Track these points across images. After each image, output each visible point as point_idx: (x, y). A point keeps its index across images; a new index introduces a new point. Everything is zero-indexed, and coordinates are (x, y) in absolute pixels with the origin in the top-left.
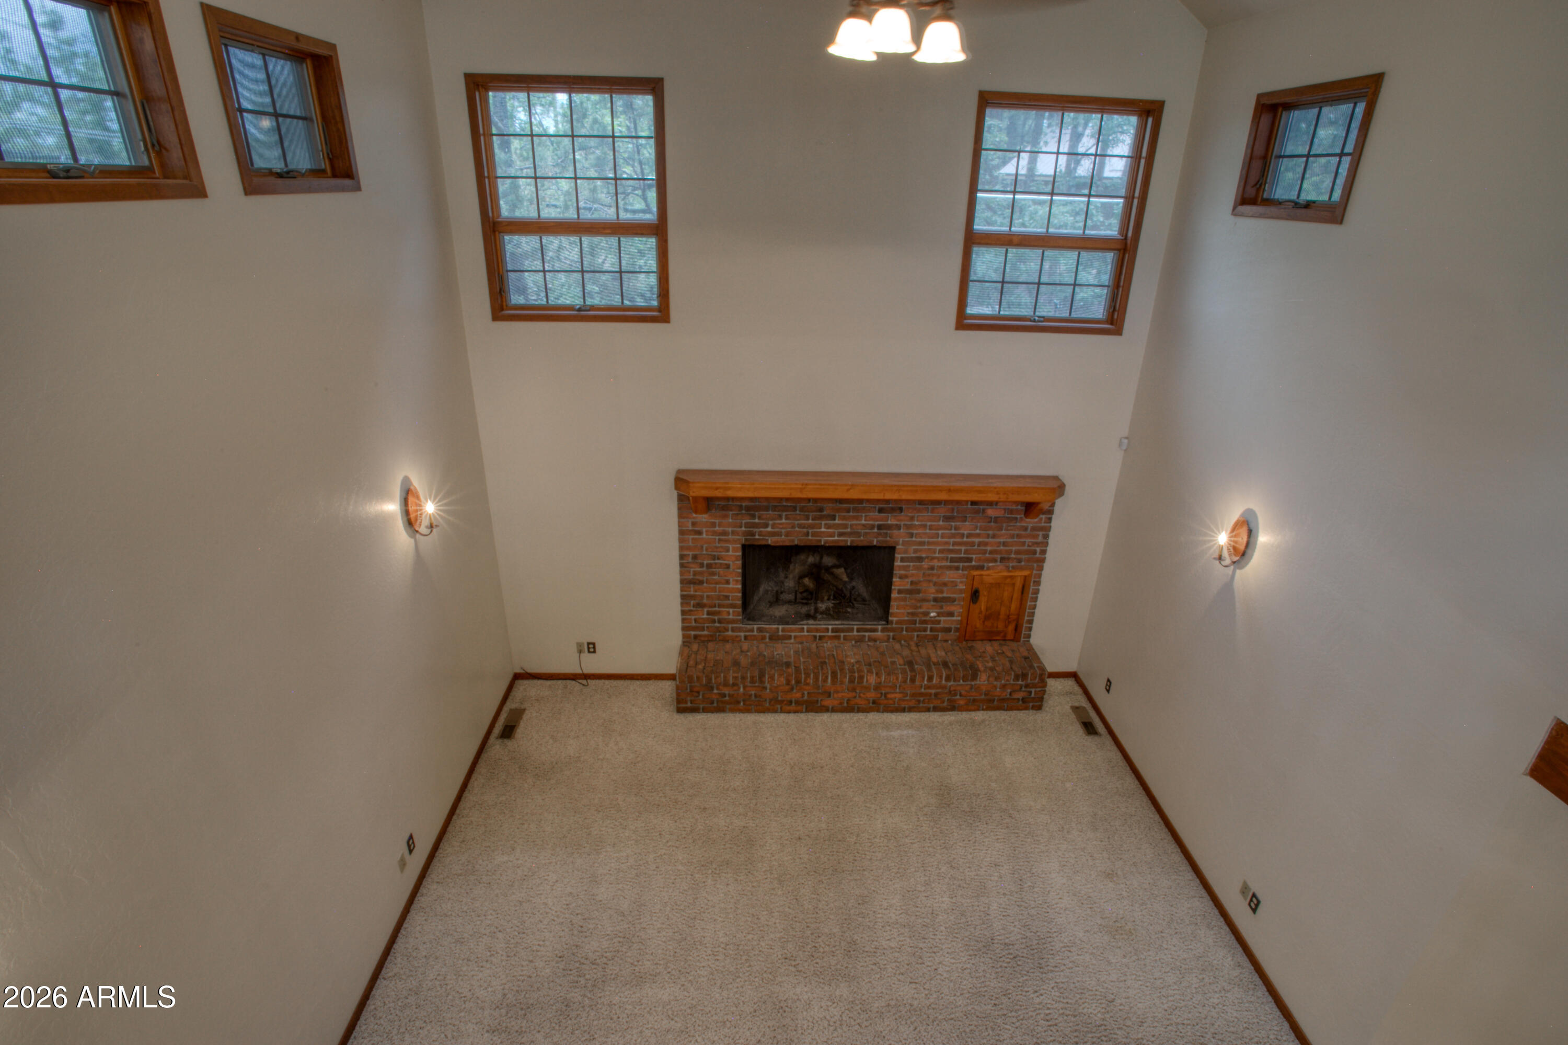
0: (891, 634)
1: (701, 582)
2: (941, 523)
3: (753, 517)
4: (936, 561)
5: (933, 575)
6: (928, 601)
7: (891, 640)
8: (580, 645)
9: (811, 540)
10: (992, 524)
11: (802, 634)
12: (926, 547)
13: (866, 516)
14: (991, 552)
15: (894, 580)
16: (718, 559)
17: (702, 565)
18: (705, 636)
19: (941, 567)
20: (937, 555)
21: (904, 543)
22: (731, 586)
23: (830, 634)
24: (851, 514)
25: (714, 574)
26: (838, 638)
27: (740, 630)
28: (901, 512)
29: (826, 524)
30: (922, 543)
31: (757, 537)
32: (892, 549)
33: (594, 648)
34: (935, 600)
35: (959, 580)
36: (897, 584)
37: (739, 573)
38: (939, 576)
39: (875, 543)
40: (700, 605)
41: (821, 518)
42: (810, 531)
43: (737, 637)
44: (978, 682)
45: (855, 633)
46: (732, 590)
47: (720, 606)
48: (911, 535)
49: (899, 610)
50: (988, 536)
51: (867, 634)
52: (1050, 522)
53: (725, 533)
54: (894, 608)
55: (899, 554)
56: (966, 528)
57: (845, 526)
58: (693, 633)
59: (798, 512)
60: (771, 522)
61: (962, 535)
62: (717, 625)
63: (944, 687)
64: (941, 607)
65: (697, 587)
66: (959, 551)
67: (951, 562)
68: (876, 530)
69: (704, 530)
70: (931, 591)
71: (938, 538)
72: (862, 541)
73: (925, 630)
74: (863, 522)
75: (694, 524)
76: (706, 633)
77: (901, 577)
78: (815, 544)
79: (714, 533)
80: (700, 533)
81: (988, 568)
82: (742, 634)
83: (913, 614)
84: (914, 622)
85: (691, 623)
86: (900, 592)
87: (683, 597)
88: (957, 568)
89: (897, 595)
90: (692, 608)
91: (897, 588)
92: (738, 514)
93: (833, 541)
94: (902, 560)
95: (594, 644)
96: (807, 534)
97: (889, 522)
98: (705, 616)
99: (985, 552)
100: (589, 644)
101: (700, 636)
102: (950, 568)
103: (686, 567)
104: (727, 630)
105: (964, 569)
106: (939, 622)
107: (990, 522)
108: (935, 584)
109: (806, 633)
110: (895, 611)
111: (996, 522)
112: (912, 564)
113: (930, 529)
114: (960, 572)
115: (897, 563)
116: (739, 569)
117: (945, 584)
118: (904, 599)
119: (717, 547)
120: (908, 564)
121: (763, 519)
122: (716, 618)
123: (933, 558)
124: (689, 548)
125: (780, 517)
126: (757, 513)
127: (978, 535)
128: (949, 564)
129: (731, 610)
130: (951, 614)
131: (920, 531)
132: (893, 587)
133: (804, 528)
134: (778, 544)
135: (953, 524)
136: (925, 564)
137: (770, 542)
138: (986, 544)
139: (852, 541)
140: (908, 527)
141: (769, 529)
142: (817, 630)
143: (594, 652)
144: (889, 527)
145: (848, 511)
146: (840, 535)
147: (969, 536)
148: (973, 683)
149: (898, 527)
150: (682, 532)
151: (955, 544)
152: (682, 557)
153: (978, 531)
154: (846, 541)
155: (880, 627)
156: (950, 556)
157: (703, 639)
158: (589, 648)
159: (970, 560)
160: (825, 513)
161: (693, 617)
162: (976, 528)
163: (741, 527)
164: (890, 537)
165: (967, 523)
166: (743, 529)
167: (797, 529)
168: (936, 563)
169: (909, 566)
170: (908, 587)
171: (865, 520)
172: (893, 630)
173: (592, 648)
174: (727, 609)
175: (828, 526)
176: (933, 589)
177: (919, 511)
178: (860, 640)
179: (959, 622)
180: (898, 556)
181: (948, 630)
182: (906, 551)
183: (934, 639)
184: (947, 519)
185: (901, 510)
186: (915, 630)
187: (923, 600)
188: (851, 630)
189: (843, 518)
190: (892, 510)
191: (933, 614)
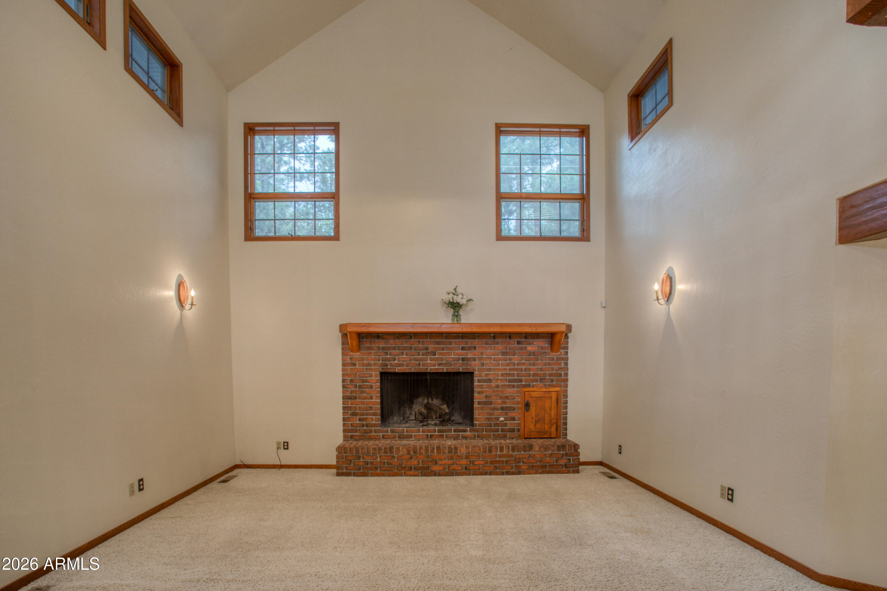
0: (476, 434)
1: (355, 398)
2: (500, 356)
3: (386, 354)
4: (499, 381)
5: (499, 391)
6: (498, 409)
7: (476, 438)
8: (278, 443)
9: (421, 369)
10: (531, 356)
11: (419, 434)
12: (492, 372)
13: (454, 352)
14: (534, 375)
15: (475, 395)
16: (366, 382)
17: (356, 386)
18: (358, 436)
19: (503, 386)
20: (500, 378)
21: (479, 370)
22: (373, 400)
23: (437, 433)
24: (445, 351)
25: (363, 392)
26: (442, 436)
27: (379, 431)
28: (475, 349)
29: (430, 358)
30: (490, 370)
31: (389, 367)
32: (472, 374)
33: (288, 446)
34: (502, 409)
35: (515, 395)
36: (477, 398)
37: (378, 391)
38: (502, 392)
39: (461, 371)
40: (354, 414)
41: (427, 354)
42: (421, 362)
43: (377, 436)
44: (534, 453)
45: (453, 433)
46: (374, 403)
47: (367, 414)
48: (483, 365)
49: (479, 415)
50: (530, 364)
51: (460, 433)
52: (567, 355)
53: (369, 365)
54: (477, 414)
55: (476, 377)
56: (516, 359)
57: (442, 359)
58: (350, 434)
59: (413, 351)
60: (397, 357)
61: (514, 364)
62: (365, 428)
63: (511, 456)
64: (507, 414)
65: (353, 401)
66: (513, 375)
67: (509, 382)
68: (461, 362)
69: (357, 363)
70: (498, 402)
71: (499, 366)
72: (452, 369)
73: (498, 431)
74: (453, 356)
75: (351, 359)
76: (358, 434)
77: (479, 393)
78: (424, 371)
79: (363, 365)
80: (354, 365)
81: (533, 387)
82: (381, 434)
83: (489, 419)
84: (491, 425)
85: (348, 427)
86: (479, 403)
87: (344, 408)
88: (513, 386)
89: (477, 406)
90: (349, 416)
91: (477, 400)
92: (377, 352)
93: (435, 369)
94: (479, 381)
95: (287, 443)
96: (419, 365)
97: (468, 356)
98: (358, 422)
99: (529, 375)
100: (284, 442)
101: (355, 436)
102: (509, 386)
103: (346, 388)
104: (371, 431)
105: (518, 387)
106: (506, 425)
107: (530, 355)
108: (501, 398)
109: (421, 433)
110: (478, 416)
111: (533, 355)
112: (485, 384)
113: (494, 361)
114: (516, 389)
115: (476, 383)
116: (378, 388)
117: (507, 397)
118: (482, 409)
119: (365, 374)
120: (482, 384)
121: (392, 355)
122: (364, 423)
123: (498, 380)
124: (348, 375)
125: (402, 354)
126: (388, 352)
127: (524, 364)
128: (508, 383)
129: (374, 417)
130: (513, 419)
131: (487, 361)
132: (474, 400)
133: (417, 360)
134: (402, 372)
135: (508, 357)
136: (493, 384)
137: (397, 371)
138: (530, 370)
139: (447, 369)
140: (480, 359)
141: (396, 362)
142: (429, 431)
143: (287, 449)
144: (468, 359)
145: (443, 350)
146: (439, 365)
147: (518, 364)
148: (530, 453)
149: (474, 359)
150: (344, 365)
151: (510, 370)
152: (344, 381)
153: (523, 361)
154: (443, 369)
155: (468, 429)
156: (508, 378)
157: (356, 438)
158: (284, 446)
159: (521, 381)
160: (429, 351)
161: (350, 423)
162: (522, 359)
163: (379, 360)
164: (470, 366)
165: (516, 356)
166: (381, 362)
167: (413, 361)
168: (500, 384)
169: (484, 385)
170: (484, 400)
171: (454, 355)
172: (477, 431)
173: (286, 446)
174: (371, 417)
175: (431, 360)
176: (500, 401)
177: (486, 348)
178: (456, 438)
179: (519, 424)
180: (476, 378)
181: (513, 430)
182: (480, 375)
183: (505, 437)
184: (504, 354)
185: (475, 348)
186: (491, 431)
187: (494, 409)
188: (450, 431)
189: (440, 354)
190: (470, 348)
191: (502, 419)
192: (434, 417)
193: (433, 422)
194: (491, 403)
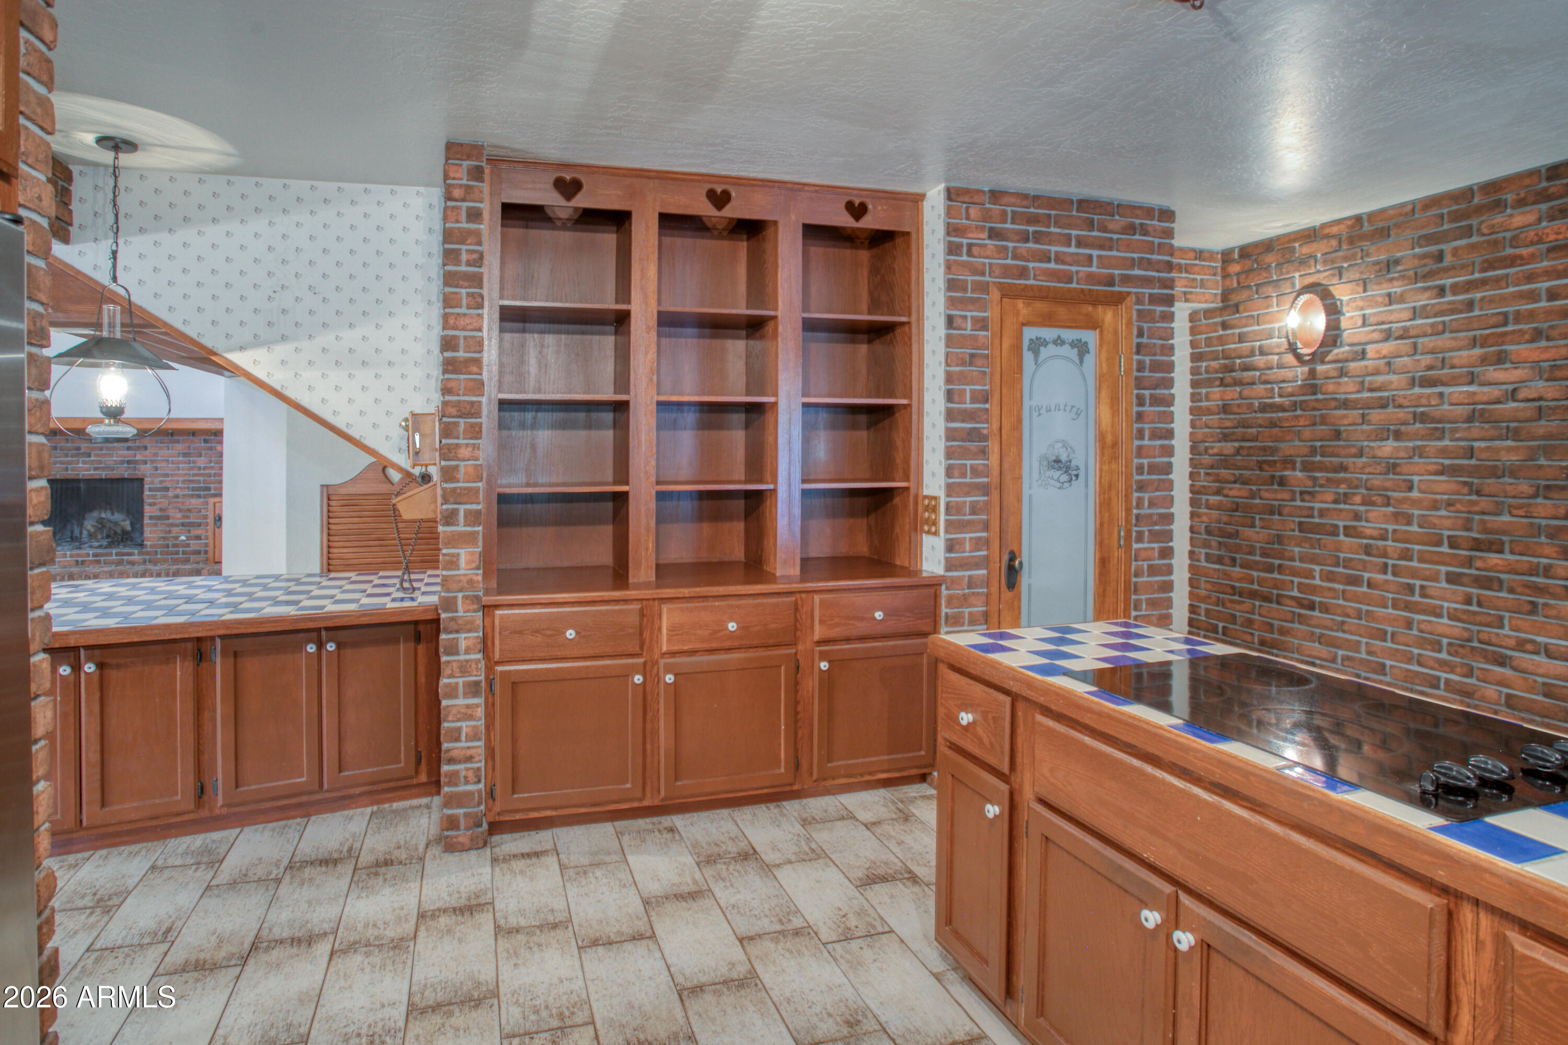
0: (147, 557)
2: (180, 458)
5: (179, 502)
6: (177, 526)
7: (147, 563)
9: (72, 474)
11: (65, 559)
12: (169, 478)
13: (117, 453)
15: (145, 507)
19: (184, 496)
20: (180, 485)
21: (151, 476)
23: (92, 558)
24: (105, 451)
26: (98, 562)
30: (167, 475)
32: (141, 480)
34: (183, 525)
35: (202, 507)
36: (148, 511)
38: (183, 503)
39: (126, 476)
41: (79, 455)
42: (72, 467)
45: (115, 556)
48: (156, 469)
49: (151, 534)
51: (125, 557)
54: (148, 532)
56: (202, 461)
57: (100, 462)
59: (61, 452)
61: (200, 468)
64: (189, 531)
66: (199, 482)
67: (192, 491)
68: (126, 465)
70: (177, 517)
71: (179, 470)
72: (115, 474)
73: (177, 553)
74: (115, 458)
77: (150, 505)
83: (164, 538)
84: (168, 546)
86: (151, 518)
88: (199, 496)
89: (149, 521)
91: (148, 514)
93: (90, 475)
94: (150, 489)
97: (137, 458)
102: (192, 496)
105: (205, 497)
106: (188, 545)
108: (181, 510)
110: (149, 535)
112: (159, 493)
113: (172, 463)
114: (202, 500)
115: (147, 493)
117: (189, 510)
118: (156, 525)
120: (156, 493)
123: (177, 488)
127: (212, 468)
130: (198, 538)
131: (163, 465)
132: (145, 514)
135: (190, 458)
136: (170, 494)
139: (106, 475)
140: (152, 462)
142: (84, 555)
144: (136, 462)
146: (95, 469)
147: (205, 468)
149: (145, 462)
151: (194, 475)
153: (212, 464)
154: (101, 475)
155: (136, 551)
156: (191, 486)
159: (209, 489)
162: (211, 461)
164: (138, 471)
168: (178, 492)
170: (159, 514)
171: (117, 457)
172: (148, 553)
175: (84, 463)
176: (179, 515)
177: (161, 448)
178: (120, 563)
179: (206, 545)
180: (146, 486)
181: (199, 552)
182: (152, 483)
183: (187, 561)
184: (185, 455)
185: (146, 448)
186: (167, 553)
187: (173, 525)
188: (111, 554)
189: (97, 455)
190: (139, 448)
191: (183, 538)
192: (99, 537)
193: (96, 544)
194: (168, 518)
